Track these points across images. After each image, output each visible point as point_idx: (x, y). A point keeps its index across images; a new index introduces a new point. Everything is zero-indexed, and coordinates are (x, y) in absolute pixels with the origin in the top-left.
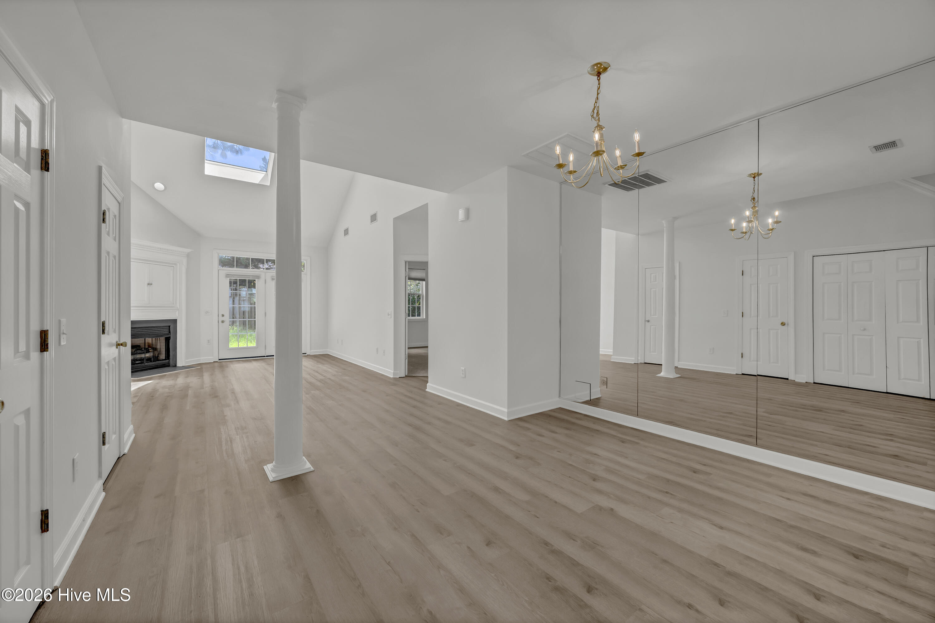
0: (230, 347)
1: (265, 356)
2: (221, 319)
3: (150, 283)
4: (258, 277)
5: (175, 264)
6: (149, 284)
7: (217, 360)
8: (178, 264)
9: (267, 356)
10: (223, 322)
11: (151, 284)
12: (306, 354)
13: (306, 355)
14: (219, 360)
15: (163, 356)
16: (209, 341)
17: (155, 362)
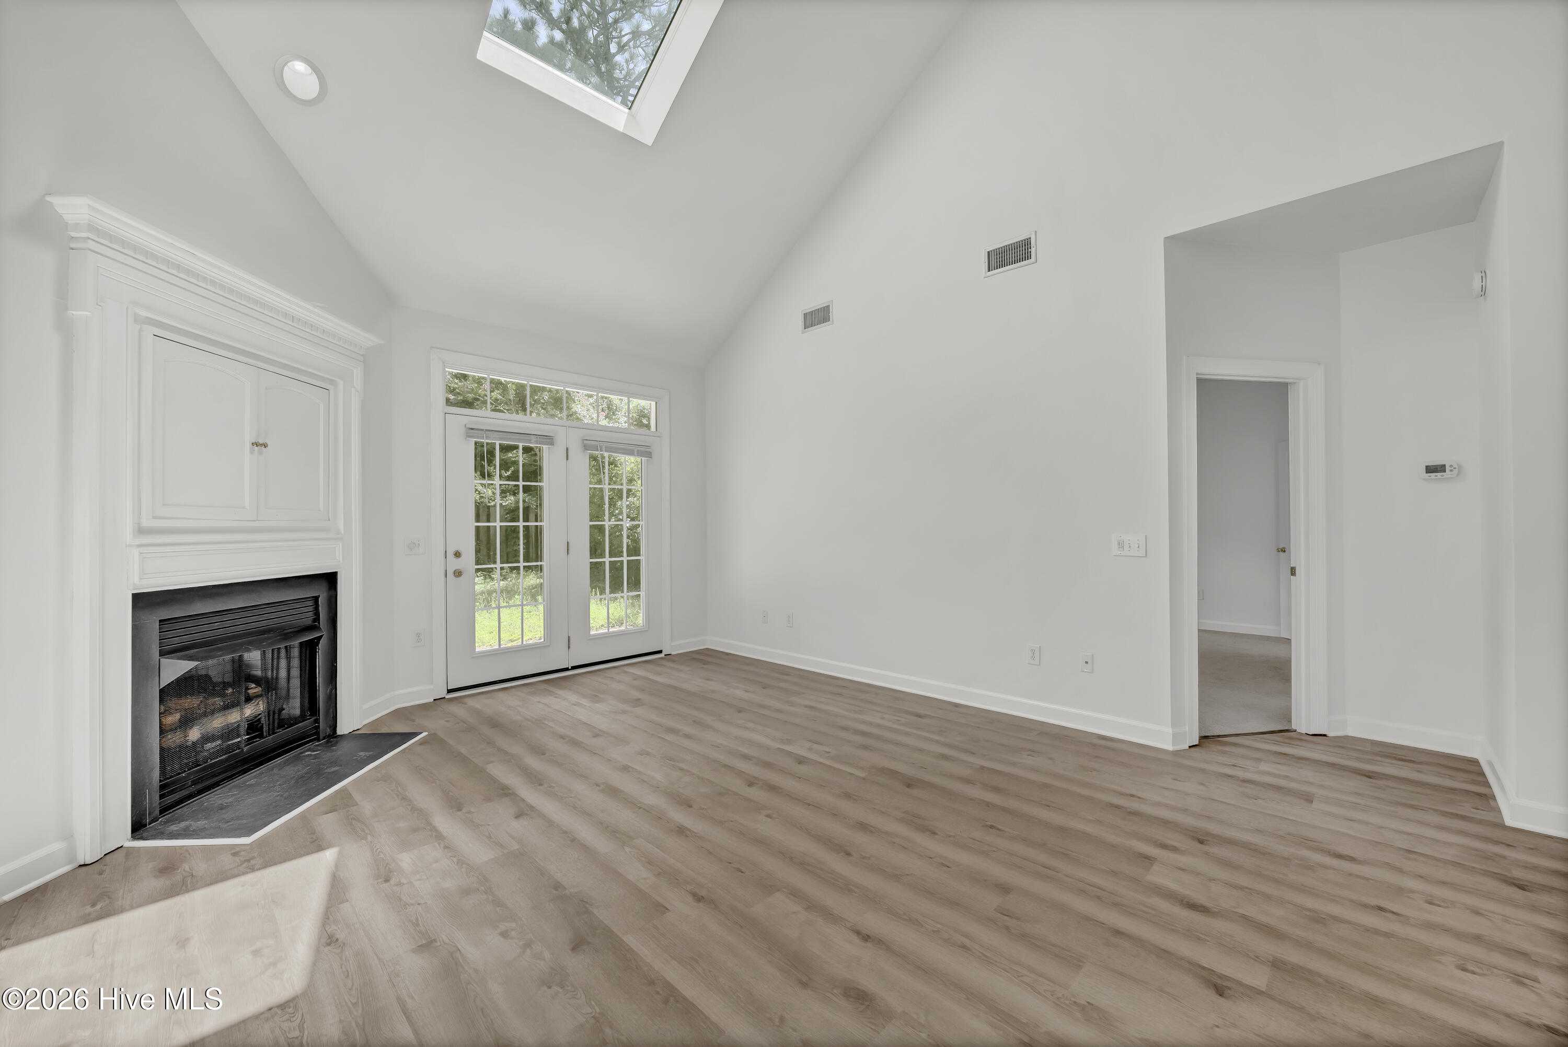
0: (477, 650)
1: (567, 669)
2: (454, 564)
3: (261, 442)
4: (549, 440)
5: (332, 382)
6: (256, 444)
7: (443, 693)
8: (341, 383)
9: (574, 668)
10: (458, 574)
11: (265, 445)
12: (660, 652)
13: (662, 655)
14: (449, 691)
15: (294, 707)
16: (418, 635)
17: (274, 733)
